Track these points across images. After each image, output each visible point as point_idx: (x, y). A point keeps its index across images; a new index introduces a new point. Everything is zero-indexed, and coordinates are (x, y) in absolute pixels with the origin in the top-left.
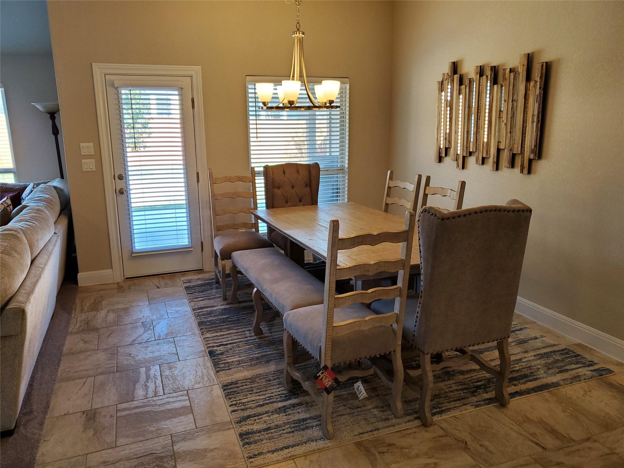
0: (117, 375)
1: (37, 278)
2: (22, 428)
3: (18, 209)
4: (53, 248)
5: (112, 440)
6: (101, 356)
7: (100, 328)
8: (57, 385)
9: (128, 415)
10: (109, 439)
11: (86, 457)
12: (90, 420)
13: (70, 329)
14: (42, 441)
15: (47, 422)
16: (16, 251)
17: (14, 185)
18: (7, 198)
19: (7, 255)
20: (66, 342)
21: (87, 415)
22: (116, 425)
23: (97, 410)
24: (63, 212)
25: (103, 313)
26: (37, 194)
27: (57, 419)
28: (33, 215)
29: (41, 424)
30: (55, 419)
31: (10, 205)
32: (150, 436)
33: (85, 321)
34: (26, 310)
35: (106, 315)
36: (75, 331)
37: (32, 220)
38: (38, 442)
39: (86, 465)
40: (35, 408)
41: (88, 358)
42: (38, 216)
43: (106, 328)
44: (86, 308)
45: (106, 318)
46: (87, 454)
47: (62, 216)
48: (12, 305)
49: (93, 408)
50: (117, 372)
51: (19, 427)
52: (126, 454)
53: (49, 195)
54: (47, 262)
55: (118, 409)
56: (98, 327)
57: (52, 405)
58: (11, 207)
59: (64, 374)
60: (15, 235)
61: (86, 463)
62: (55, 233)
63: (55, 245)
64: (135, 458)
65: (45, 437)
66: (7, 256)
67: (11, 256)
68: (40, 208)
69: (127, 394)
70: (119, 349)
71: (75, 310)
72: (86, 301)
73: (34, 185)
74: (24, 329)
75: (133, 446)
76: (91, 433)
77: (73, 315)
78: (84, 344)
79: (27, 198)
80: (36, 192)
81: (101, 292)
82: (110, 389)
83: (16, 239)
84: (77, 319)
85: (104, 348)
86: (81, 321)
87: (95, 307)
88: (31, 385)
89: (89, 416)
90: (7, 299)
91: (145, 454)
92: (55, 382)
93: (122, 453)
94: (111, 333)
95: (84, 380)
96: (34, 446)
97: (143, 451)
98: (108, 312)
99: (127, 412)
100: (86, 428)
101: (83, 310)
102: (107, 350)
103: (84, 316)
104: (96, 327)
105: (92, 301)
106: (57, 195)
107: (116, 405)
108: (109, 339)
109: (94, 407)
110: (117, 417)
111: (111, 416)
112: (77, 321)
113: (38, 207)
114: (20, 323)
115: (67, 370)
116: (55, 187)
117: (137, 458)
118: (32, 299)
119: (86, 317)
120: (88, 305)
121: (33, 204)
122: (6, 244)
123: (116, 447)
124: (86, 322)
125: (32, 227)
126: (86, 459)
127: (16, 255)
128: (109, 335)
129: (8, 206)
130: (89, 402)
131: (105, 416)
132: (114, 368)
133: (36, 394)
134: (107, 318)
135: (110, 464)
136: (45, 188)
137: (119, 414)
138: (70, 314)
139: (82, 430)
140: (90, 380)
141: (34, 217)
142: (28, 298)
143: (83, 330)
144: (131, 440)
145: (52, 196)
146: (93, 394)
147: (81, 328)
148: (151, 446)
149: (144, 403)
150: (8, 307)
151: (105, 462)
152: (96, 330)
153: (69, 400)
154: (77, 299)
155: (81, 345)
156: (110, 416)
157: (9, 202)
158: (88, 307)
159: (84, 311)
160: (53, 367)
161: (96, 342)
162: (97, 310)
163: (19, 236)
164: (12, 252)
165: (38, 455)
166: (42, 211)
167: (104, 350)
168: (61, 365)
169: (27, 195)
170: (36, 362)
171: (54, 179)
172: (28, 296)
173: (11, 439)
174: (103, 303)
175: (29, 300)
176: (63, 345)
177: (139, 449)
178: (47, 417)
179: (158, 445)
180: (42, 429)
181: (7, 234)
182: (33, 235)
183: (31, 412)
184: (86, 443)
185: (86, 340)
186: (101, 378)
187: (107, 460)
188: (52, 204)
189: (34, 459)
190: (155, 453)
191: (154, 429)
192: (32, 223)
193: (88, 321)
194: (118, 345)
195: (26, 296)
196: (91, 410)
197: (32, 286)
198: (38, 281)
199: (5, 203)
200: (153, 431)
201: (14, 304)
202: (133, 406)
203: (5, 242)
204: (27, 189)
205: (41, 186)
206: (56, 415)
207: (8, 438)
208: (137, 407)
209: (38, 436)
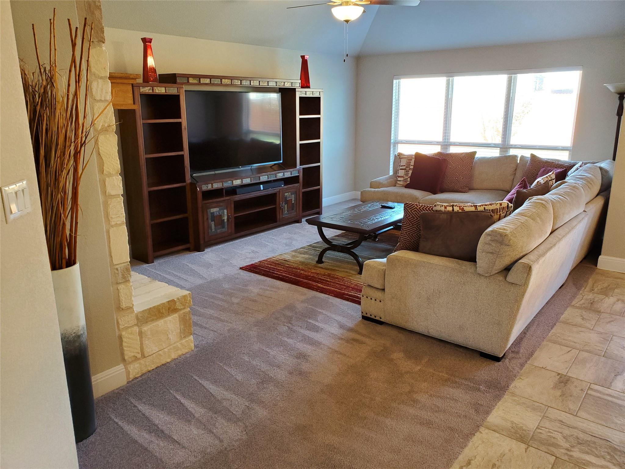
0: (603, 359)
1: (551, 245)
2: (507, 360)
3: (558, 184)
4: (577, 224)
5: (575, 409)
6: (593, 337)
7: (602, 312)
8: (545, 343)
9: (599, 397)
10: (573, 407)
11: (548, 408)
12: (562, 383)
13: (573, 302)
14: (518, 377)
15: (527, 366)
16: (540, 218)
17: (566, 162)
18: (553, 173)
19: (532, 219)
20: (566, 312)
21: (560, 377)
22: (583, 400)
23: (571, 378)
24: (601, 194)
25: (612, 300)
26: (580, 172)
27: (535, 367)
28: (568, 190)
29: (522, 365)
30: (534, 367)
31: (554, 179)
32: (612, 426)
33: (591, 300)
34: (533, 268)
35: (614, 303)
36: (578, 306)
37: (565, 195)
38: (515, 376)
39: (545, 414)
40: (522, 351)
41: (580, 333)
42: (572, 193)
43: (608, 314)
44: (596, 289)
45: (613, 306)
46: (549, 407)
47: (599, 197)
48: (523, 260)
49: (567, 375)
50: (603, 356)
51: (505, 359)
52: (583, 426)
53: (592, 175)
54: (566, 234)
55: (590, 387)
56: (601, 310)
57: (536, 355)
58: (554, 181)
59: (554, 336)
60: (544, 205)
61: (546, 412)
62: (584, 211)
63: (580, 221)
64: (590, 435)
65: (521, 376)
66: (532, 221)
67: (534, 221)
68: (577, 185)
69: (605, 380)
70: (614, 338)
71: (585, 288)
72: (599, 283)
73: (582, 164)
74: (528, 283)
75: (592, 424)
76: (559, 393)
77: (581, 292)
78: (582, 320)
79: (571, 175)
80: (581, 170)
81: (618, 280)
82: (590, 368)
83: (544, 209)
84: (583, 296)
85: (600, 331)
86: (587, 299)
87: (606, 292)
88: (524, 333)
89: (562, 379)
90: (521, 255)
91: (600, 437)
92: (544, 340)
93: (581, 424)
94: (613, 321)
95: (570, 349)
96: (511, 378)
97: (600, 433)
98: (618, 300)
99: (598, 395)
100: (555, 387)
101: (593, 290)
102: (602, 334)
103: (591, 296)
104: (599, 309)
105: (606, 285)
106: (601, 176)
107: (591, 383)
108: (608, 325)
109: (569, 374)
110: (587, 393)
111: (582, 390)
112: (582, 298)
113: (575, 184)
114: (526, 276)
115: (558, 335)
116: (601, 168)
117: (592, 436)
118: (541, 260)
119: (593, 297)
120: (599, 287)
121: (572, 181)
122: (534, 211)
123: (576, 416)
124: (592, 302)
125: (563, 201)
126: (547, 410)
127: (539, 221)
128: (610, 322)
129: (551, 180)
130: (567, 368)
131: (576, 387)
132: (602, 352)
133: (526, 341)
134: (615, 306)
135: (565, 426)
136: (590, 168)
137: (589, 392)
138: (579, 289)
139: (552, 387)
140: (574, 352)
141: (567, 193)
142: (538, 259)
143: (584, 308)
144: (592, 419)
145: (594, 176)
146: (572, 364)
147: (583, 305)
148: (609, 434)
149: (620, 395)
150: (520, 261)
151: (562, 421)
152: (599, 312)
153: (550, 358)
154: (590, 279)
155: (579, 320)
156: (580, 389)
157: (554, 177)
158: (598, 290)
159: (593, 292)
160: (547, 327)
161: (593, 322)
162: (607, 295)
163: (547, 206)
164: (537, 218)
165: (511, 386)
166: (577, 188)
167: (599, 332)
168: (554, 329)
169: (572, 172)
170: (534, 317)
171: (604, 160)
172: (538, 257)
173: (497, 364)
174: (616, 290)
175: (538, 260)
176: (562, 314)
177: (597, 429)
178: (528, 362)
179: (617, 438)
180: (521, 369)
181: (538, 202)
182: (561, 208)
183: (518, 353)
184: (551, 398)
185: (585, 317)
186: (586, 354)
187: (564, 421)
188: (591, 184)
189: (508, 387)
190: (610, 442)
191: (619, 422)
192: (564, 197)
193: (593, 302)
194: (614, 334)
195: (537, 257)
196: (565, 376)
197: (544, 251)
198: (551, 248)
199: (550, 177)
200: (616, 423)
201: (525, 260)
202: (607, 392)
203: (534, 208)
204: (575, 167)
205: (588, 165)
206: (536, 364)
207: (495, 362)
208: (610, 395)
209: (517, 372)
